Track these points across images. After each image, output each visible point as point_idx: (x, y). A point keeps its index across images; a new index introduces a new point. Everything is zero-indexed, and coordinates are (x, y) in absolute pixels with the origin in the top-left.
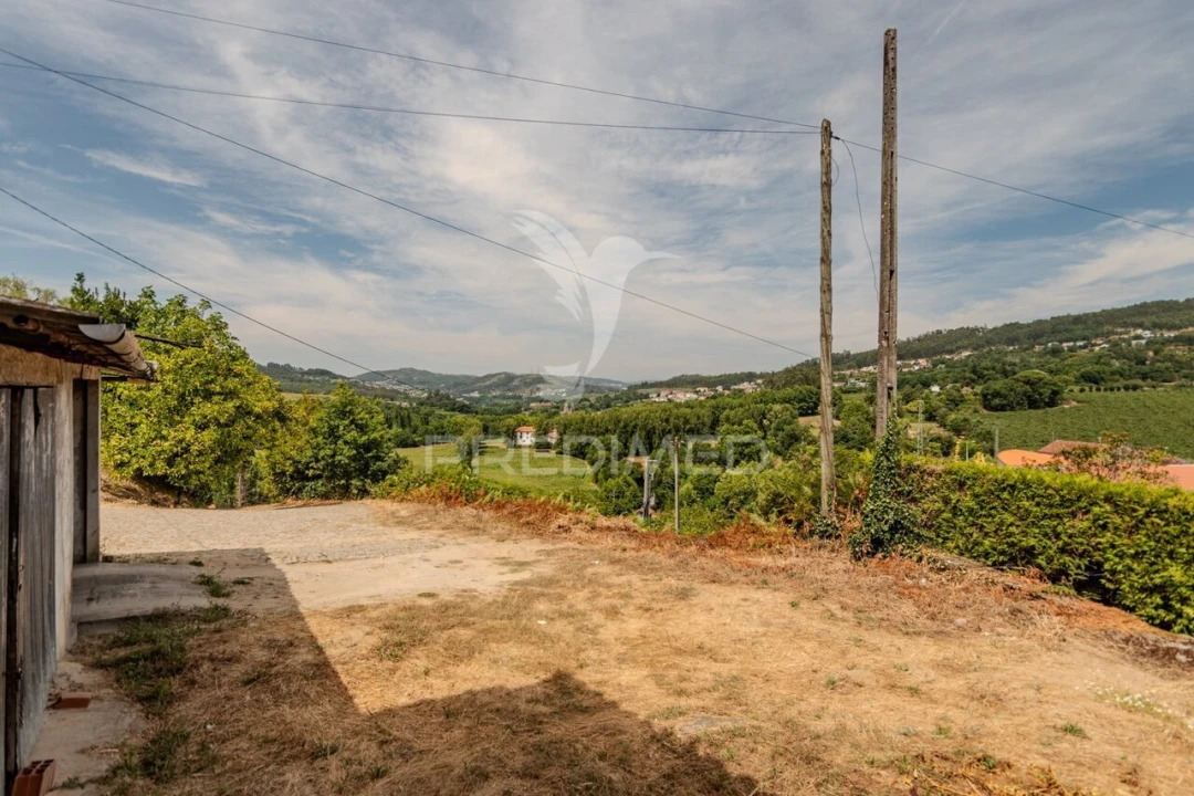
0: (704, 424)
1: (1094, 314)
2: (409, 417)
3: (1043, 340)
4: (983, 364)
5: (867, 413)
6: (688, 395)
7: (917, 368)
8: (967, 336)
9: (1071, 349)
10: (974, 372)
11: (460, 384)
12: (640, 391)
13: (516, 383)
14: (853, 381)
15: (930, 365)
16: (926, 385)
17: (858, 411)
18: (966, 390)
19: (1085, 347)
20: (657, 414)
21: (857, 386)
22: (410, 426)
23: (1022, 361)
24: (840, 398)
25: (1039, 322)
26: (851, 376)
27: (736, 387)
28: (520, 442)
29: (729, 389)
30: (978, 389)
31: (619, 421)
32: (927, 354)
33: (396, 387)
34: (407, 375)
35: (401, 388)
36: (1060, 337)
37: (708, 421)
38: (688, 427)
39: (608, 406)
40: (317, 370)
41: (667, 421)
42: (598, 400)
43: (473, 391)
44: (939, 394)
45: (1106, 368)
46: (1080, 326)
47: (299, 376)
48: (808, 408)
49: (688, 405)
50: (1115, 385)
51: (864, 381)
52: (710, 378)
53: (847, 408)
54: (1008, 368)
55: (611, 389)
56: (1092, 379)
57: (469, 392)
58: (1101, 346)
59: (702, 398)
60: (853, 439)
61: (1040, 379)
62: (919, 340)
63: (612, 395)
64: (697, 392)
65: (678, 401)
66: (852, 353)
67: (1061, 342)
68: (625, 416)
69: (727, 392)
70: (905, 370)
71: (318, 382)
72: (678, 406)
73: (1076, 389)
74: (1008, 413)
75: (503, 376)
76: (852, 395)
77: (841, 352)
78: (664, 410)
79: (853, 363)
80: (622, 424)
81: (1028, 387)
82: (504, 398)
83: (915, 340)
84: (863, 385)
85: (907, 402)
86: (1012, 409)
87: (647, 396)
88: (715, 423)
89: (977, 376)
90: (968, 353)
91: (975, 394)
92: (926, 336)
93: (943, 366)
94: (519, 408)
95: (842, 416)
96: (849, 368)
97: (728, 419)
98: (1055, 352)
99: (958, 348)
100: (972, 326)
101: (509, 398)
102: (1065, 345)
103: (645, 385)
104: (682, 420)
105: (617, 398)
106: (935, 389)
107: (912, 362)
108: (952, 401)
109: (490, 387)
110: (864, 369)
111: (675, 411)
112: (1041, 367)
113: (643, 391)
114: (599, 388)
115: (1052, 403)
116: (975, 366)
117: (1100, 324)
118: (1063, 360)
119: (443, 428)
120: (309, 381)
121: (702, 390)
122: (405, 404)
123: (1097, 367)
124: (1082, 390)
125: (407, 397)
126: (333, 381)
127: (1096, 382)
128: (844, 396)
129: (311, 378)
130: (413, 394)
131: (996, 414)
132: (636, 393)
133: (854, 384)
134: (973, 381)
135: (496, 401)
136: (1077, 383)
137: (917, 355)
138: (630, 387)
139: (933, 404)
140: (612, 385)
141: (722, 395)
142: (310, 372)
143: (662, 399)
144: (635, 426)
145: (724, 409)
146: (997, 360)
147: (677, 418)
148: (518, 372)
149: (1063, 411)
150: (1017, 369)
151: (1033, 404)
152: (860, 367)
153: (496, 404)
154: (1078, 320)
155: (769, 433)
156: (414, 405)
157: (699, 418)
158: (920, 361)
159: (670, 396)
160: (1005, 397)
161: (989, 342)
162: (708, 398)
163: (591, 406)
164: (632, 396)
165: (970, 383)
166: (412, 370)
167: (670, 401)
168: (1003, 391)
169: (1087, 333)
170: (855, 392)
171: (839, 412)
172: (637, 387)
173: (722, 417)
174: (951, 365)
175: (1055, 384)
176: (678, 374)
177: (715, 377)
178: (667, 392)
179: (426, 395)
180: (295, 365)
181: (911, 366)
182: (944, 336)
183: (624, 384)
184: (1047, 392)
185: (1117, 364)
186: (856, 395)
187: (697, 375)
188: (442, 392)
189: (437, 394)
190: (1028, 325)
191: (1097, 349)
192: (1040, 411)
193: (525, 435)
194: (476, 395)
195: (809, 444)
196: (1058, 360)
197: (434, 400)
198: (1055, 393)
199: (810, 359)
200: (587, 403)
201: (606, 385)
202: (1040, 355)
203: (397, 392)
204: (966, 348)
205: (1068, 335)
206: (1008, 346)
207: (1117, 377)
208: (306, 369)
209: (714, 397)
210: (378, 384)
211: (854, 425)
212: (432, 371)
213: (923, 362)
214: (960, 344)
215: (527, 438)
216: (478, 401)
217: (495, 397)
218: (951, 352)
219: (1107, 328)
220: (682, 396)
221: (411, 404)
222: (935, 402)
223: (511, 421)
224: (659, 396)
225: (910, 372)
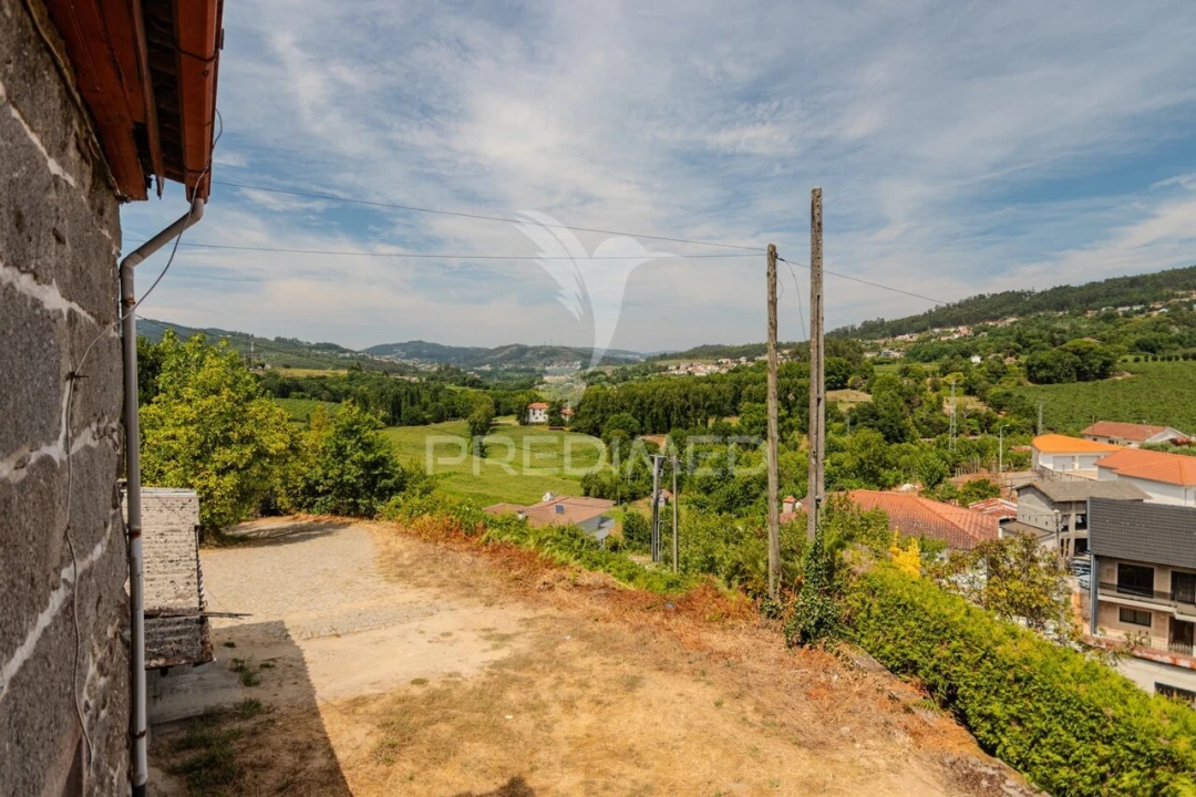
0: (724, 400)
1: (1154, 277)
2: (418, 393)
3: (1096, 304)
4: (1029, 333)
5: (901, 387)
6: (709, 368)
7: (956, 336)
8: (1013, 302)
9: (1126, 315)
10: (1019, 340)
11: (471, 357)
12: (658, 363)
13: (528, 355)
14: (886, 350)
15: (971, 333)
16: (966, 355)
17: (890, 385)
18: (1009, 361)
19: (1141, 312)
20: (676, 390)
21: (891, 357)
22: (420, 403)
23: (1073, 327)
24: (872, 371)
25: (1093, 285)
26: (885, 345)
27: (761, 358)
28: (533, 419)
29: (753, 361)
30: (1023, 359)
31: (635, 398)
32: (968, 321)
33: (405, 361)
34: (417, 349)
35: (410, 363)
36: (1116, 301)
37: (729, 396)
38: (707, 404)
39: (625, 379)
40: (325, 344)
41: (686, 396)
42: (614, 373)
43: (484, 364)
44: (980, 366)
45: (1165, 335)
46: (1137, 289)
47: (307, 350)
48: (837, 381)
49: (709, 380)
50: (1174, 354)
51: (899, 351)
52: (732, 348)
53: (878, 381)
54: (1057, 336)
55: (628, 361)
56: (1149, 348)
57: (480, 365)
58: (1160, 311)
59: (724, 371)
60: (884, 417)
61: (1091, 349)
62: (960, 306)
63: (629, 368)
64: (718, 364)
65: (697, 374)
66: (886, 320)
67: (1116, 306)
68: (641, 392)
69: (751, 364)
70: (943, 339)
71: (324, 356)
72: (699, 380)
73: (1130, 358)
74: (1055, 386)
75: (515, 348)
76: (885, 367)
77: (874, 319)
78: (683, 386)
79: (888, 331)
80: (637, 401)
81: (1077, 358)
82: (517, 371)
83: (955, 306)
84: (897, 355)
85: (945, 375)
86: (1060, 381)
87: (666, 369)
88: (737, 398)
89: (1023, 344)
90: (1013, 320)
91: (1020, 365)
92: (967, 301)
93: (986, 334)
94: (532, 382)
95: (873, 389)
96: (883, 337)
97: (750, 394)
98: (1109, 318)
99: (1003, 314)
100: (1017, 289)
101: (522, 371)
102: (1120, 309)
103: (664, 357)
104: (701, 395)
105: (634, 371)
106: (976, 359)
107: (952, 330)
108: (995, 373)
109: (502, 360)
110: (900, 338)
111: (694, 387)
112: (1093, 334)
113: (663, 363)
114: (614, 359)
115: (1103, 374)
116: (1020, 335)
117: (1159, 287)
118: (1117, 327)
119: (453, 404)
120: (317, 356)
121: (724, 361)
122: (414, 379)
123: (1155, 335)
124: (1137, 360)
125: (416, 372)
126: (341, 355)
127: (1153, 351)
128: (876, 368)
129: (319, 352)
130: (423, 367)
131: (1042, 387)
132: (655, 364)
133: (888, 355)
134: (1018, 350)
135: (508, 374)
136: (1131, 351)
137: (957, 322)
138: (648, 359)
139: (973, 377)
140: (629, 356)
141: (744, 367)
142: (319, 346)
143: (682, 372)
144: (652, 403)
145: (747, 384)
146: (1046, 328)
147: (697, 394)
148: (530, 344)
149: (1115, 383)
150: (1066, 337)
151: (1082, 376)
152: (894, 336)
153: (509, 378)
154: (1134, 282)
155: (794, 410)
156: (424, 379)
157: (719, 394)
158: (961, 328)
159: (690, 369)
160: (1051, 368)
161: (1037, 308)
162: (730, 371)
163: (607, 379)
164: (650, 368)
165: (1015, 352)
166: (421, 342)
167: (690, 373)
168: (1050, 362)
169: (1144, 296)
170: (888, 363)
171: (870, 385)
172: (654, 358)
173: (744, 393)
174: (994, 334)
175: (1107, 355)
176: (700, 344)
177: (739, 347)
178: (687, 363)
179: (435, 369)
180: (303, 338)
181: (950, 334)
182: (987, 301)
183: (642, 356)
184: (1097, 363)
185: (1176, 330)
186: (890, 366)
187: (719, 346)
188: (452, 366)
189: (447, 368)
190: (1080, 288)
191: (1155, 314)
192: (1090, 384)
193: (538, 412)
194: (487, 368)
195: (836, 421)
196: (1111, 326)
197: (444, 375)
198: (1106, 364)
199: (840, 327)
200: (603, 377)
201: (622, 356)
202: (1093, 321)
203: (406, 366)
204: (1011, 314)
205: (1124, 299)
206: (1058, 311)
207: (1176, 345)
208: (313, 343)
209: (736, 371)
210: (385, 359)
211: (885, 401)
212: (443, 344)
213: (963, 329)
214: (1005, 309)
215: (539, 415)
216: (489, 375)
217: (507, 370)
218: (995, 318)
219: (1167, 291)
220: (703, 369)
221: (421, 380)
222: (975, 375)
223: (522, 398)
224: (678, 368)
225: (949, 342)
